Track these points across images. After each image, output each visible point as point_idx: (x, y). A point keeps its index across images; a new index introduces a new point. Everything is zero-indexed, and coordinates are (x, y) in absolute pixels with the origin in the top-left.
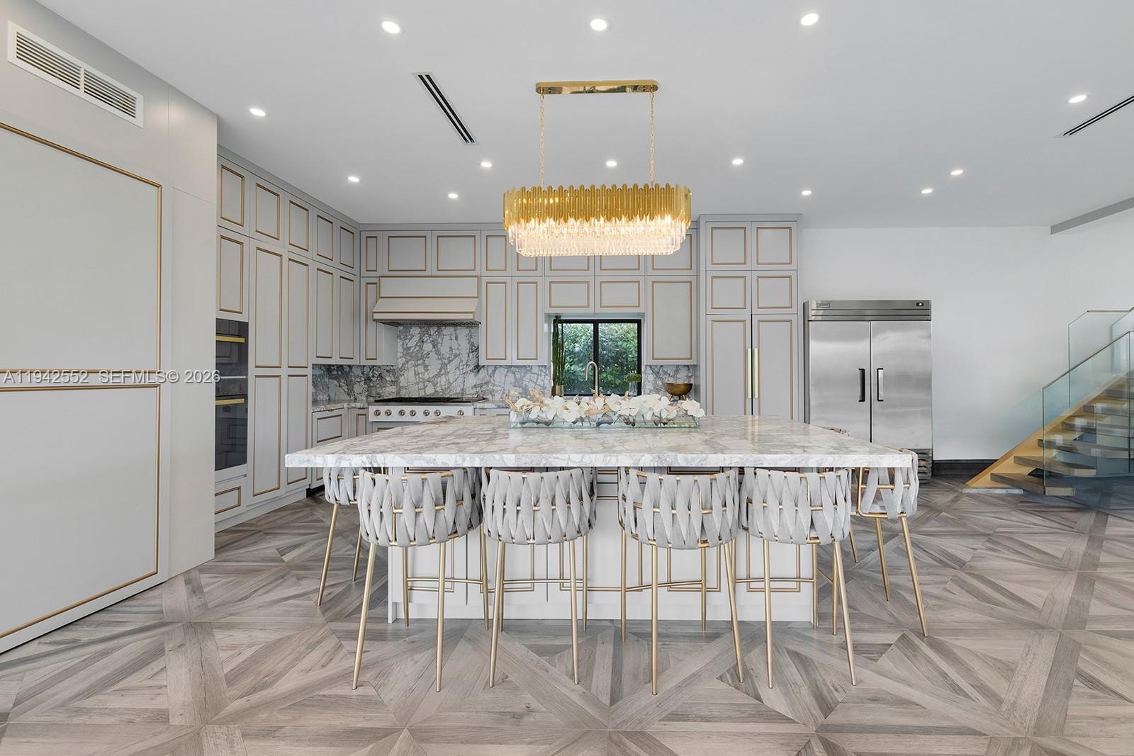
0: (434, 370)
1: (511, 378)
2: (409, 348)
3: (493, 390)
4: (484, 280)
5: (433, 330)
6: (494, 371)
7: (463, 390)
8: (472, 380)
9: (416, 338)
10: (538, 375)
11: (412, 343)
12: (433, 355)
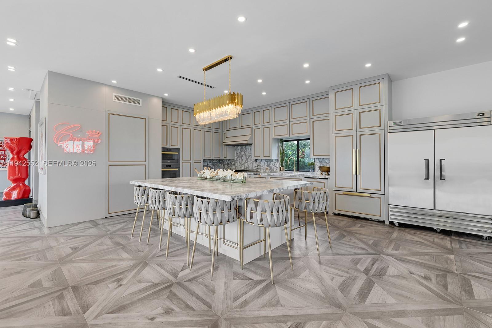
0: (244, 161)
1: (266, 164)
2: (238, 154)
3: (261, 168)
4: (254, 128)
5: (244, 147)
6: (261, 161)
7: (252, 168)
8: (255, 164)
9: (240, 150)
10: (275, 162)
11: (238, 152)
12: (244, 156)
